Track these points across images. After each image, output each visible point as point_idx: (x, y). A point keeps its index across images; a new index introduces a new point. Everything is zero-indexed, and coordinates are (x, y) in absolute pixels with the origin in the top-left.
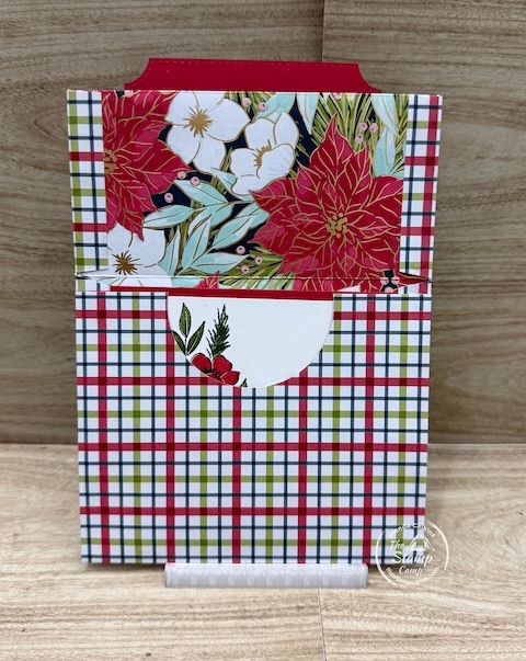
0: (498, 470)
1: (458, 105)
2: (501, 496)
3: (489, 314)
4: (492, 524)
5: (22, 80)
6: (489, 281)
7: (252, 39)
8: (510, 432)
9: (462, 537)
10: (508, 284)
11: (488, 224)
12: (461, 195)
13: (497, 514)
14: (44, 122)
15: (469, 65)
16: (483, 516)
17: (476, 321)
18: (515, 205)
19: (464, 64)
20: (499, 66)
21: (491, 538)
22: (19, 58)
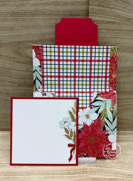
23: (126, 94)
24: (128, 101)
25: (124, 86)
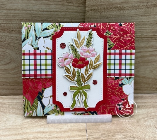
0: (150, 102)
2: (152, 111)
3: (147, 47)
4: (150, 121)
6: (146, 36)
8: (154, 89)
9: (140, 126)
10: (153, 37)
11: (146, 15)
12: (136, 5)
13: (151, 117)
16: (147, 118)
17: (142, 50)
18: (155, 8)
21: (150, 126)
23: (143, 40)
24: (147, 50)
25: (140, 29)
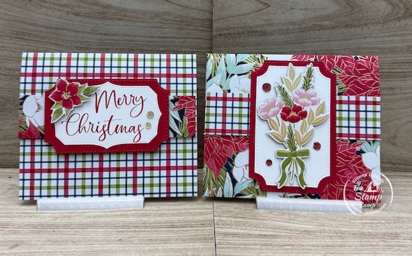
1: (151, 19)
5: (356, 29)
7: (247, 47)
14: (349, 9)
15: (148, 37)
19: (150, 37)
20: (135, 36)
22: (356, 38)
